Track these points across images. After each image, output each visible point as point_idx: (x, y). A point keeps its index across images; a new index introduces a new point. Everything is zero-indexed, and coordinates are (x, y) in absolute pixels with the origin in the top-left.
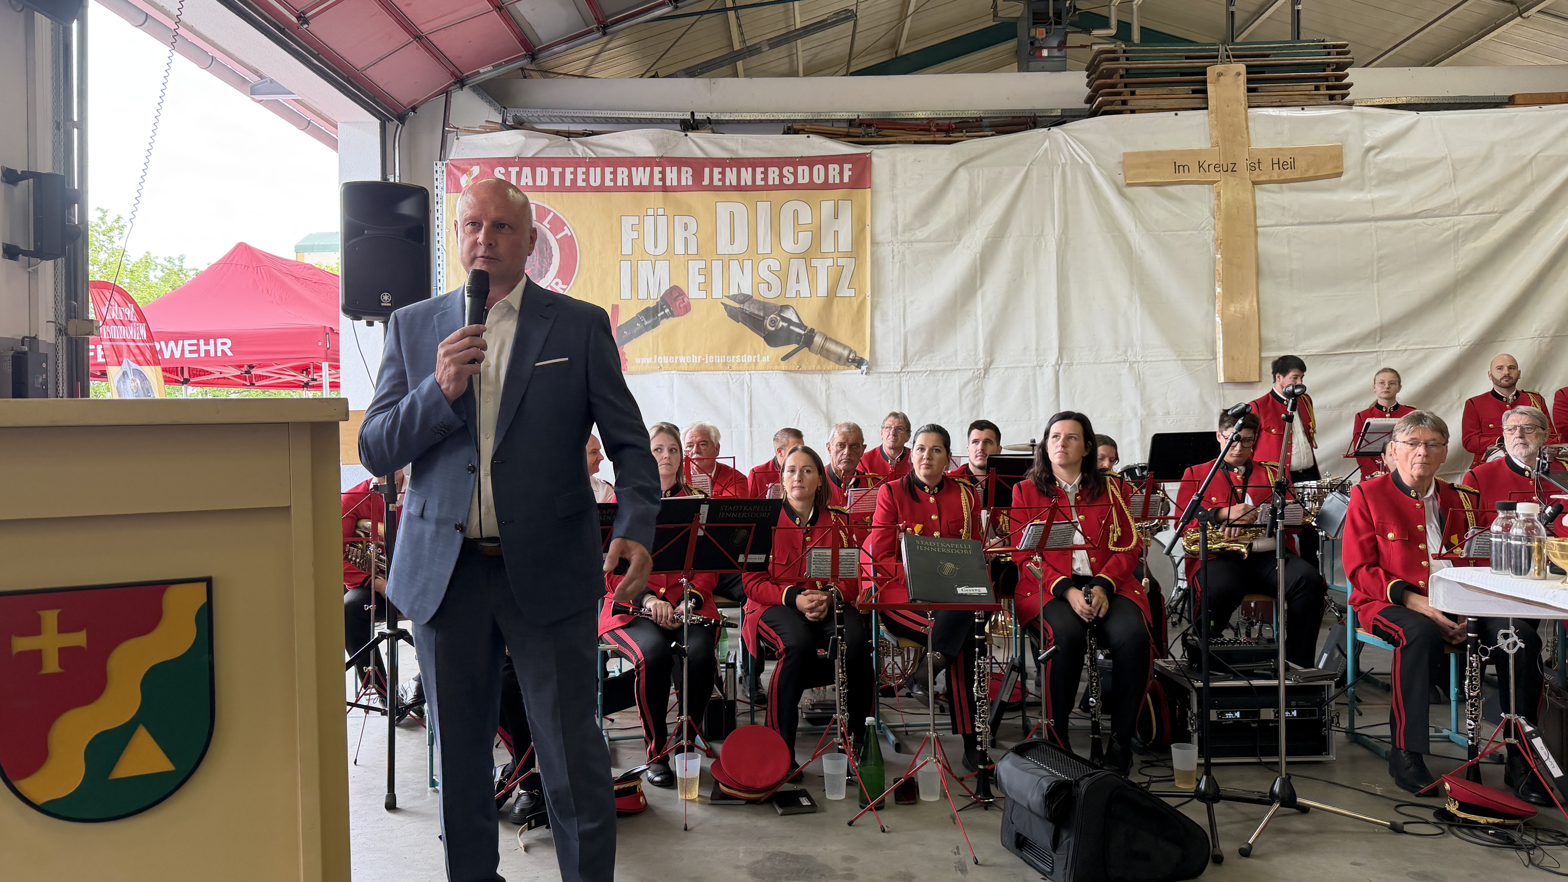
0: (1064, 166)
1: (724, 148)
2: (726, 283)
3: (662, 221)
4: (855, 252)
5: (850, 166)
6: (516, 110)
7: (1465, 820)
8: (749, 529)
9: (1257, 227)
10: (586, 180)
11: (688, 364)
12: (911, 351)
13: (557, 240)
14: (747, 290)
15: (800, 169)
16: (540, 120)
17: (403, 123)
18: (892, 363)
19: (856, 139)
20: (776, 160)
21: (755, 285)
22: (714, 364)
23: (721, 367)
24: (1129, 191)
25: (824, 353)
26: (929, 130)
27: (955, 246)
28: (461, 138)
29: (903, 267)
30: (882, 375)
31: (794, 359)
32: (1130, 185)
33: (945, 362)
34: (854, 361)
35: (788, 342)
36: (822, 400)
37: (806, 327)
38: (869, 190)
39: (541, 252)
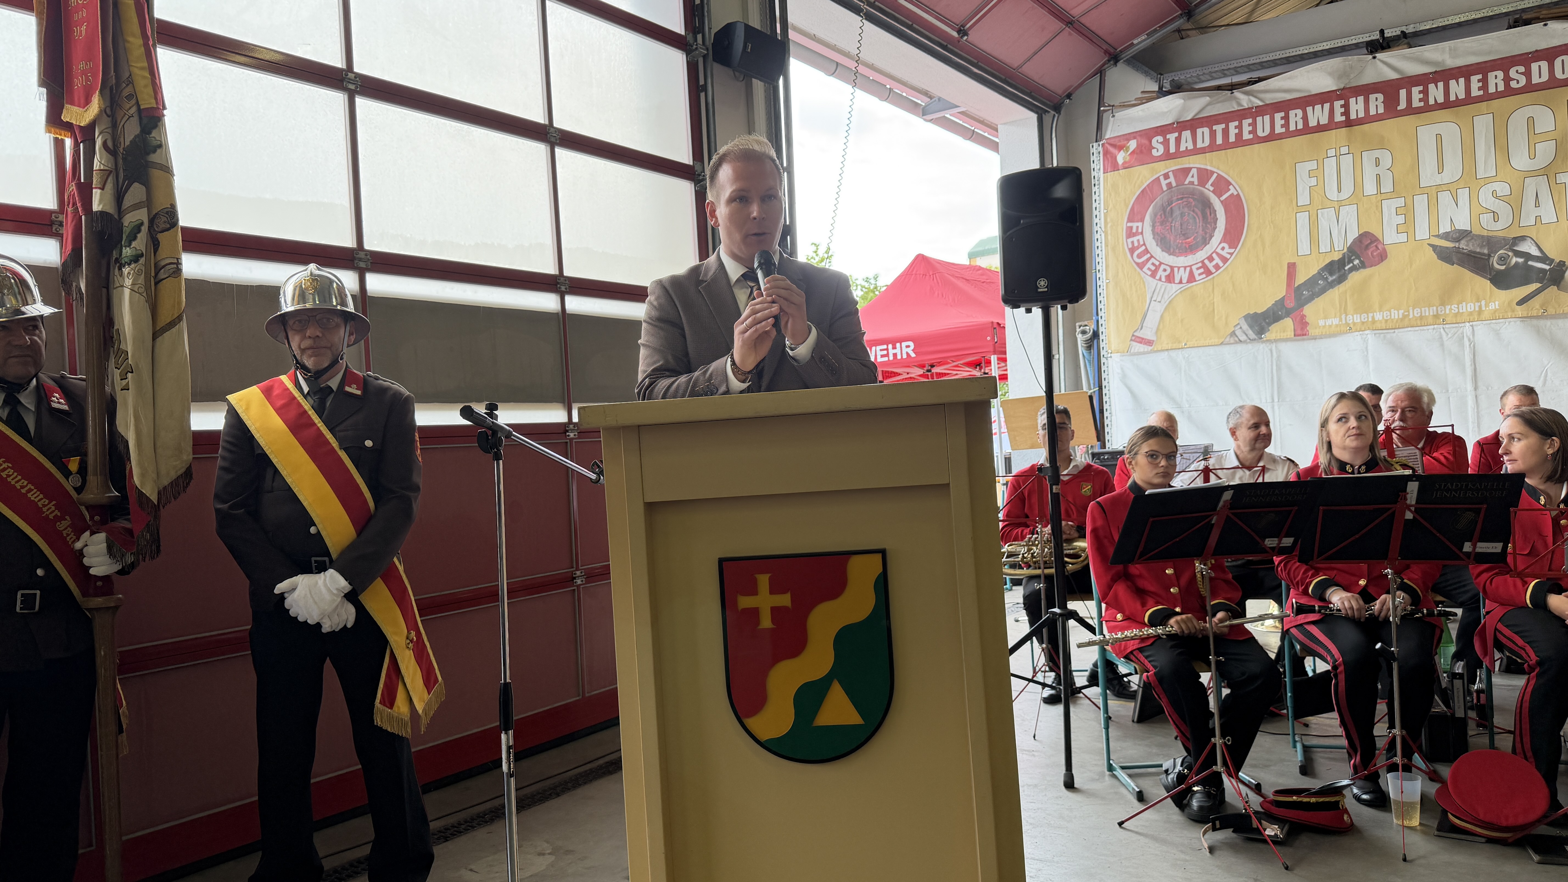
1: (1427, 62)
2: (1434, 220)
3: (1347, 161)
6: (1173, 74)
8: (1477, 512)
10: (1253, 132)
11: (1386, 321)
13: (1222, 202)
14: (1463, 225)
15: (1535, 66)
16: (1199, 79)
17: (1059, 112)
20: (1499, 62)
21: (1475, 218)
23: (1430, 320)
28: (1116, 115)
31: (1536, 302)
35: (1526, 282)
37: (1552, 261)
39: (1205, 217)
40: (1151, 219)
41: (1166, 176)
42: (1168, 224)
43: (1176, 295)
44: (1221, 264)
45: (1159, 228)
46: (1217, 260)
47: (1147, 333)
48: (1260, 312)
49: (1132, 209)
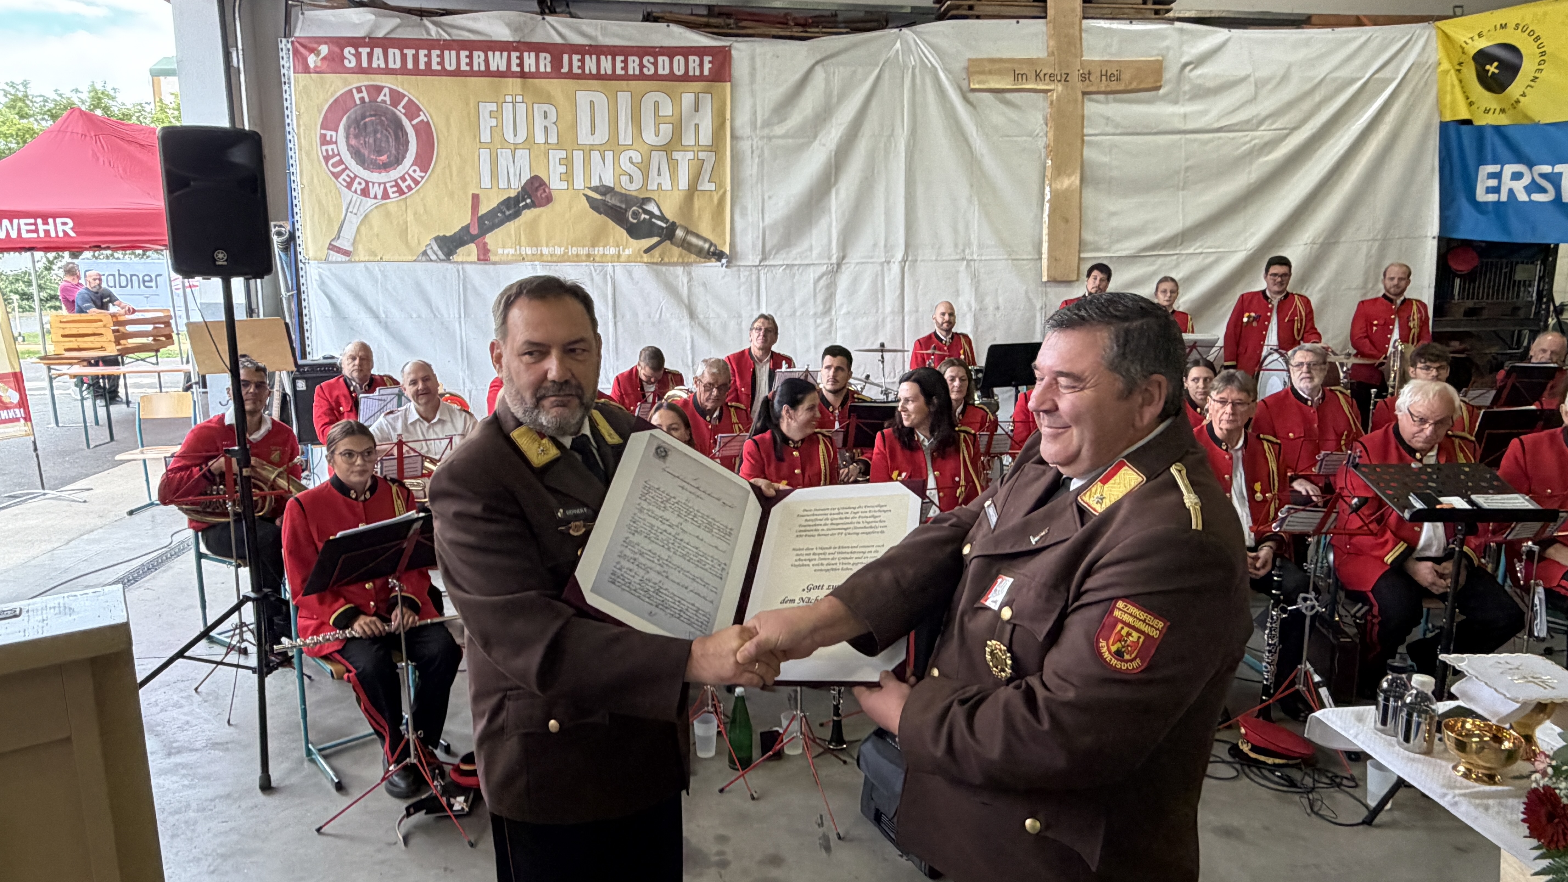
0: (914, 68)
1: (583, 34)
2: (588, 175)
3: (521, 108)
4: (716, 147)
5: (710, 58)
7: (1256, 761)
9: (1084, 136)
10: (441, 63)
11: (551, 255)
12: (769, 245)
13: (413, 126)
14: (609, 182)
15: (660, 59)
18: (751, 257)
19: (715, 30)
20: (636, 49)
21: (617, 178)
22: (577, 255)
23: (584, 258)
24: (971, 96)
25: (686, 245)
26: (786, 24)
27: (812, 142)
28: (305, 13)
29: (762, 164)
30: (742, 269)
31: (657, 252)
32: (973, 90)
33: (801, 257)
34: (714, 254)
35: (650, 235)
36: (684, 293)
37: (668, 220)
38: (728, 84)
39: (397, 137)
40: (345, 130)
41: (359, 90)
42: (362, 138)
43: (372, 209)
44: (413, 186)
45: (353, 142)
46: (409, 181)
47: (344, 243)
48: (448, 235)
49: (325, 117)
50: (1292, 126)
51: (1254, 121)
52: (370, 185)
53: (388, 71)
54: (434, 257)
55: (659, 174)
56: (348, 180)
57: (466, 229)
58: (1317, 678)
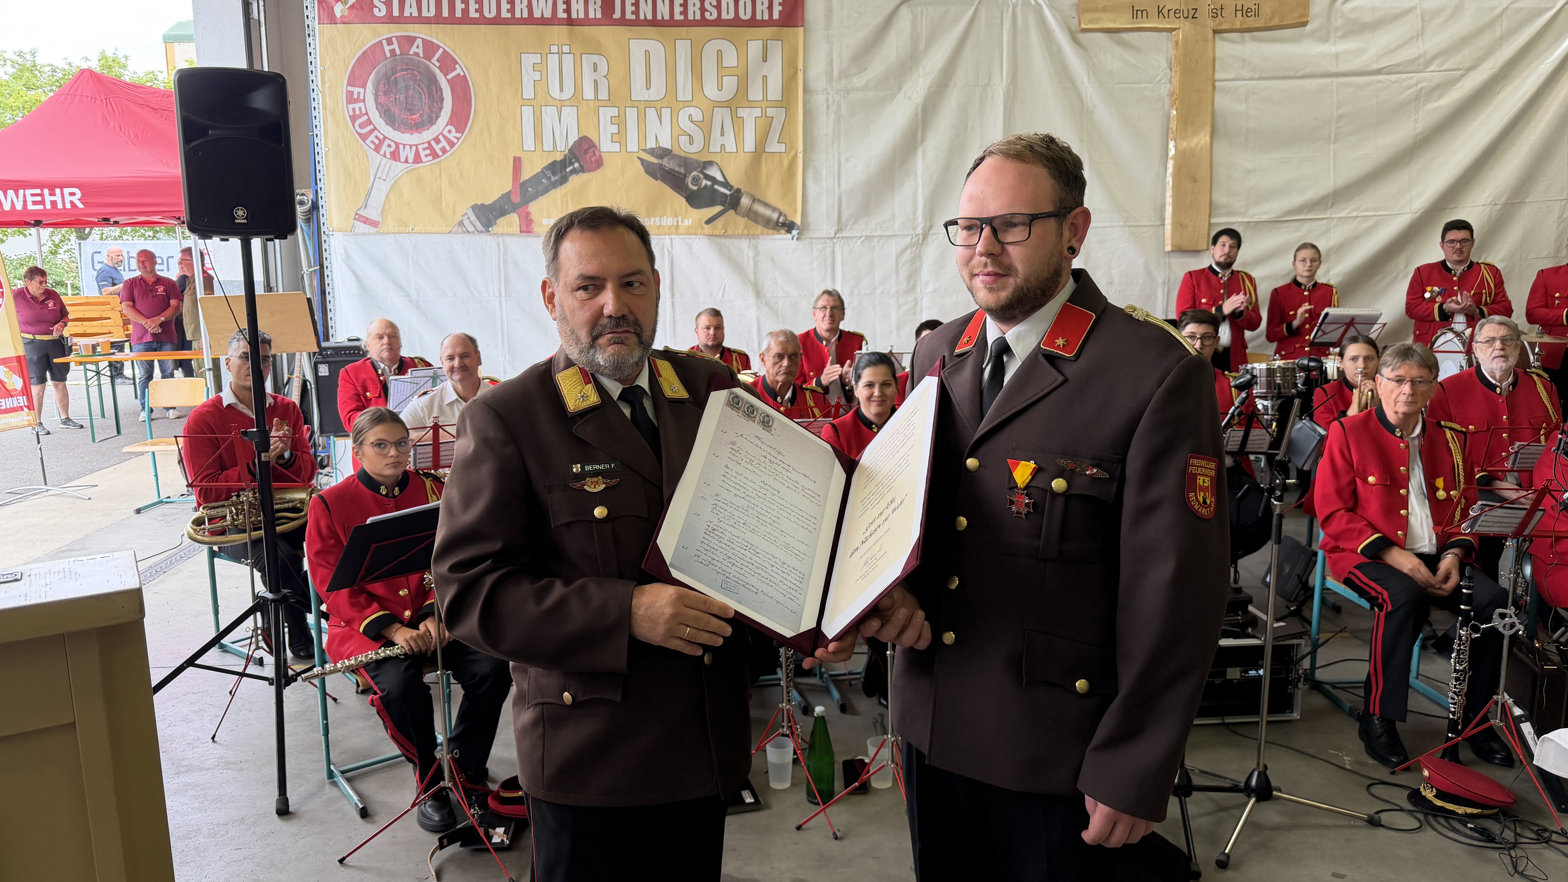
0: (1015, 6)
2: (643, 135)
3: (568, 60)
4: (786, 101)
7: (1442, 809)
9: (1215, 81)
10: (480, 10)
12: (845, 214)
13: (448, 81)
14: (666, 143)
15: (724, 2)
18: (825, 228)
21: (675, 139)
24: (1082, 37)
25: (752, 215)
27: (895, 95)
29: (839, 119)
30: (814, 241)
31: (719, 222)
32: (1084, 31)
33: (881, 227)
34: (784, 225)
35: (711, 204)
36: (750, 267)
37: (732, 187)
38: (801, 29)
39: (430, 94)
40: (373, 86)
41: (389, 41)
42: (392, 95)
43: (402, 175)
44: (448, 148)
45: (382, 99)
46: (444, 143)
47: (372, 213)
48: (487, 204)
49: (353, 72)
50: (1467, 65)
51: (1422, 60)
52: (401, 147)
53: (421, 20)
54: (471, 229)
55: (722, 134)
56: (377, 142)
57: (507, 196)
58: (1518, 711)
